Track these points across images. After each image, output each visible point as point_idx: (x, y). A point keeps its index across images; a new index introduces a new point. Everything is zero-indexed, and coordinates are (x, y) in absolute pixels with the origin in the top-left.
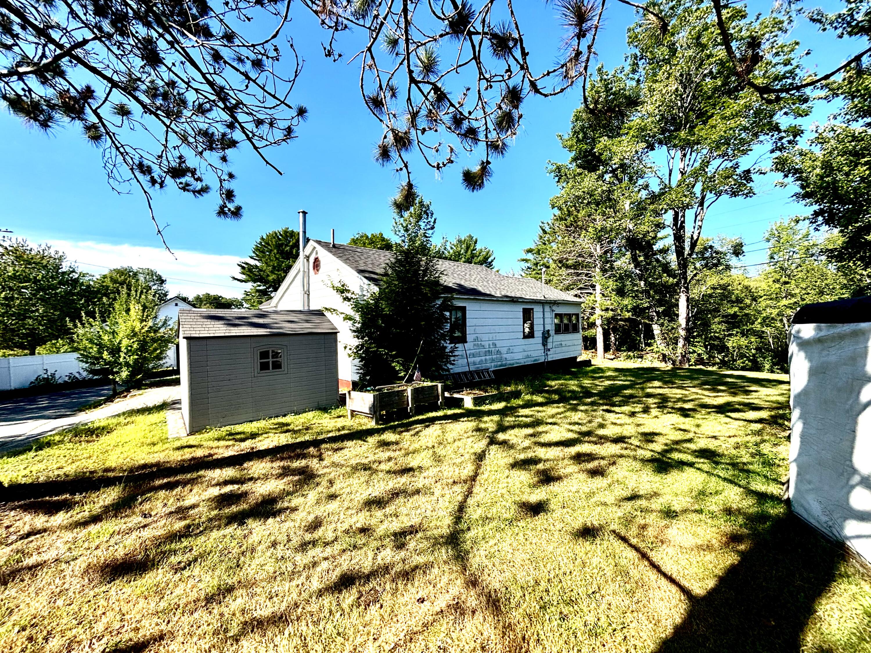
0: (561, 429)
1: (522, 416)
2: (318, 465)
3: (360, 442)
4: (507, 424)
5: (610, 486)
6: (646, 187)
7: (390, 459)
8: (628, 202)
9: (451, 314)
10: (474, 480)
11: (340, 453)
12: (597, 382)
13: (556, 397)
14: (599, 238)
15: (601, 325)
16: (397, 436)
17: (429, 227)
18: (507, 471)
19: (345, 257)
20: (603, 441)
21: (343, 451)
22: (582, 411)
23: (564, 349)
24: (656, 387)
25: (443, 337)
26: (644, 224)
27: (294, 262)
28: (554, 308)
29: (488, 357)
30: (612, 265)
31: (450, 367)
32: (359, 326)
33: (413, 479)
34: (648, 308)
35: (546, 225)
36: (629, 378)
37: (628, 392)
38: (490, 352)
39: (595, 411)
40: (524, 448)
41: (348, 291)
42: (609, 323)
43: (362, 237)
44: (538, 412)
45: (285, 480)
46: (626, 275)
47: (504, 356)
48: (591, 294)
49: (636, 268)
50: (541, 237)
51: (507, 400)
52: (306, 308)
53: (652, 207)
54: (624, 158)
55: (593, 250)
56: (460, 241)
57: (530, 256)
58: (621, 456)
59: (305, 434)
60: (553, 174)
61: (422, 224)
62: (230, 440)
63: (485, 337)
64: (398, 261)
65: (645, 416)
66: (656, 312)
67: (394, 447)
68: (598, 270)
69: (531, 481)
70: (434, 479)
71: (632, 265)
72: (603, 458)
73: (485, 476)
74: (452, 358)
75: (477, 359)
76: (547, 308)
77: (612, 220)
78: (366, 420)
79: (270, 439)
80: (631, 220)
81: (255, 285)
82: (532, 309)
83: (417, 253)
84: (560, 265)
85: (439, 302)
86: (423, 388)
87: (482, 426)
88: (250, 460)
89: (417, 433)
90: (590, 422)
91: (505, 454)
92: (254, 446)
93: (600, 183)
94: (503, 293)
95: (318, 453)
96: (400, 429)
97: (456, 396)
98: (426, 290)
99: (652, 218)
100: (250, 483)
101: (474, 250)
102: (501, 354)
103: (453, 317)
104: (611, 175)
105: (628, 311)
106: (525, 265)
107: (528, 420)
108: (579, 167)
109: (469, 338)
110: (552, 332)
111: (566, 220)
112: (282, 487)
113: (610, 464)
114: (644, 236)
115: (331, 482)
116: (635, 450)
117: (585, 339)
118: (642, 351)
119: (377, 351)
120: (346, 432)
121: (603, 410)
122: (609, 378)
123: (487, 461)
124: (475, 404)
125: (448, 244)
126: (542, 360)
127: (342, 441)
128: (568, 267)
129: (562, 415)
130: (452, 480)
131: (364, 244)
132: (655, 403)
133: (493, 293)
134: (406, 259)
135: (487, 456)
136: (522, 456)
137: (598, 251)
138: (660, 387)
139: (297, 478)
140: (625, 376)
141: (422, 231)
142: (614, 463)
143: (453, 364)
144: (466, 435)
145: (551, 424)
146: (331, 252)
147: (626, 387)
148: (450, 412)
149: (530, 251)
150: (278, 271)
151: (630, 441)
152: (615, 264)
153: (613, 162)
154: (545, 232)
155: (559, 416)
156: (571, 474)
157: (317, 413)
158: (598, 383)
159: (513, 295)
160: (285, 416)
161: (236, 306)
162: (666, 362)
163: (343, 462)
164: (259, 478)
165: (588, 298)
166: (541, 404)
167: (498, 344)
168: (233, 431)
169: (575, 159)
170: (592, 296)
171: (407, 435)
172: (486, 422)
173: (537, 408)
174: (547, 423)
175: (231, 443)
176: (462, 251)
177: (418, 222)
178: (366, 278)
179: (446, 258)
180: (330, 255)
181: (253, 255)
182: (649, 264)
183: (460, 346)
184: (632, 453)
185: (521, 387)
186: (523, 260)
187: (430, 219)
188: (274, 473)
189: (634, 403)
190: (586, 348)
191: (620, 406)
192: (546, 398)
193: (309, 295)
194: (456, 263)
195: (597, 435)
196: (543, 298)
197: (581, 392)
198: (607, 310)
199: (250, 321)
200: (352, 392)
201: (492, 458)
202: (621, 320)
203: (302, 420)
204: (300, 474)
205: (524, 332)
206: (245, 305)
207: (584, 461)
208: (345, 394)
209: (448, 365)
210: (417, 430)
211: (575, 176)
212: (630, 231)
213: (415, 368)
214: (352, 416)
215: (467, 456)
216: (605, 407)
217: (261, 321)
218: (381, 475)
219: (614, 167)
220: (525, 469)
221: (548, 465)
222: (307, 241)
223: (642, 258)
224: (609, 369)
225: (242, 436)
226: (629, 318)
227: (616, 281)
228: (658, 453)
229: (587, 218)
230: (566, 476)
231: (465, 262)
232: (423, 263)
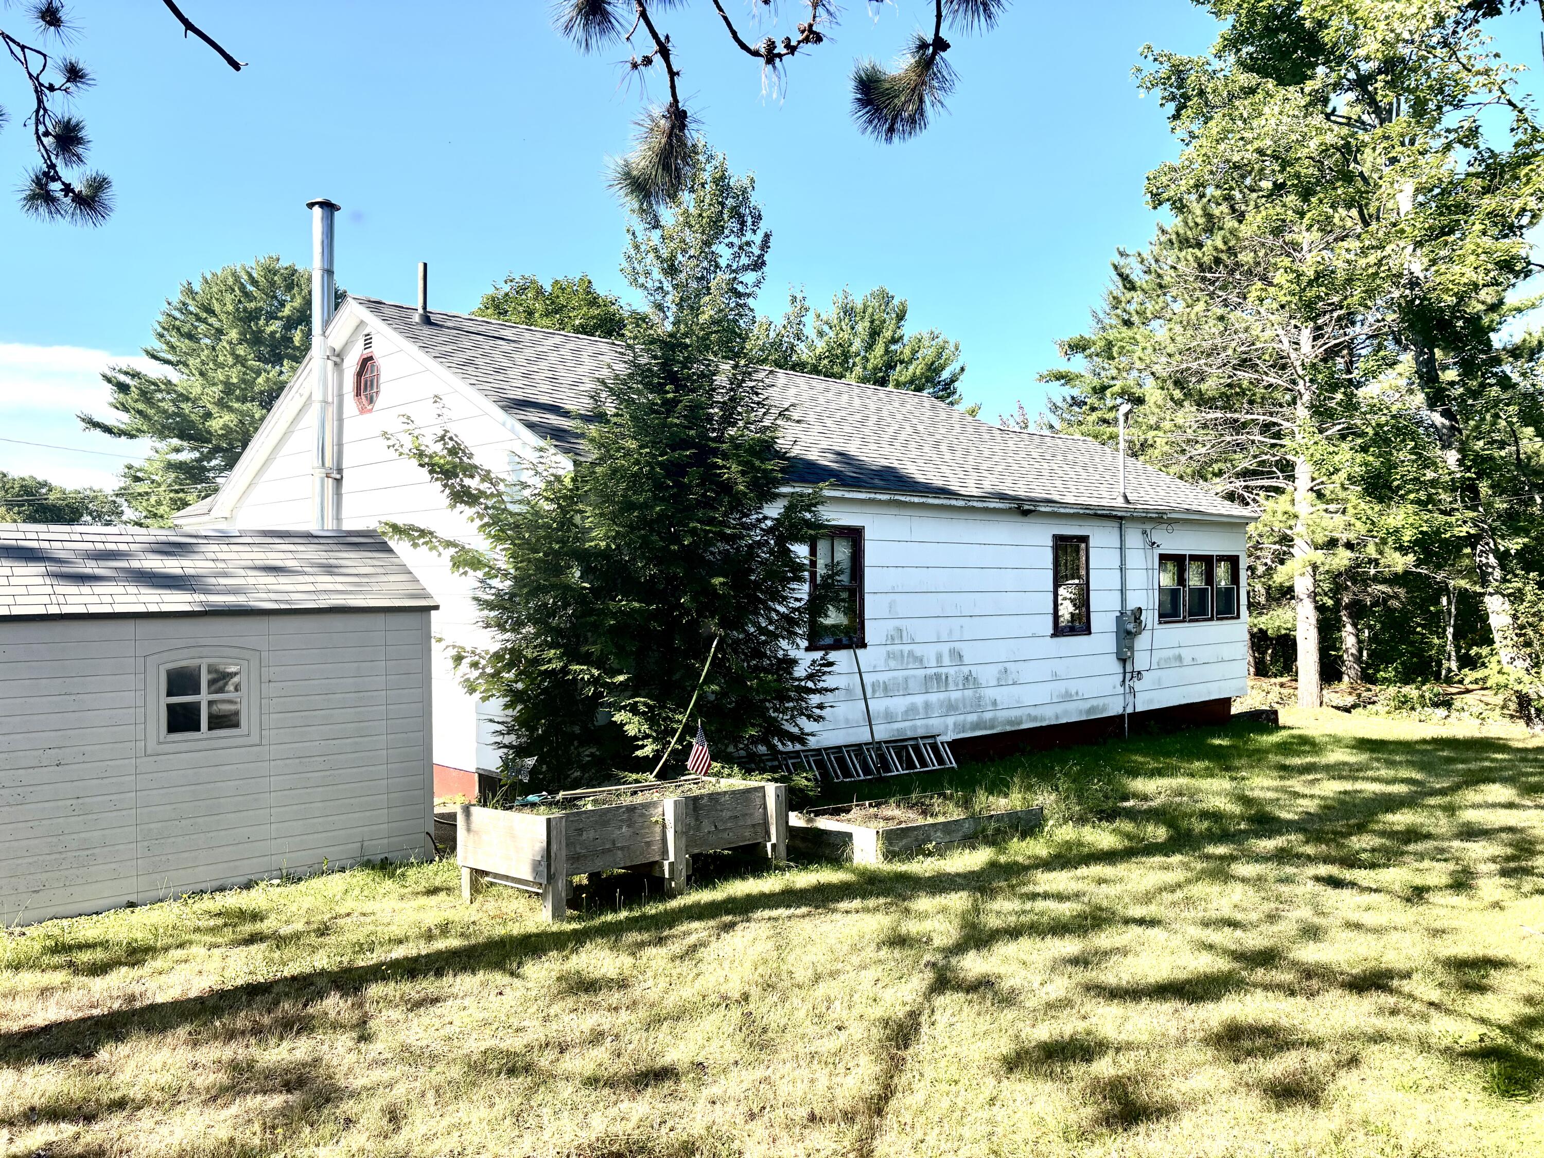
0: (1176, 941)
1: (1046, 896)
2: (352, 1057)
3: (499, 978)
4: (993, 922)
5: (1338, 1139)
6: (1470, 136)
7: (596, 1038)
8: (1408, 186)
9: (813, 552)
10: (879, 1112)
11: (428, 1017)
12: (1296, 784)
13: (1160, 833)
14: (1309, 305)
15: (1314, 595)
16: (626, 960)
17: (744, 260)
18: (991, 1081)
19: (460, 357)
20: (1315, 983)
21: (437, 1009)
22: (1244, 880)
23: (1190, 673)
24: (1494, 806)
25: (788, 624)
26: (1462, 259)
27: (293, 370)
28: (1158, 536)
29: (933, 698)
30: (1350, 396)
31: (808, 726)
32: (506, 585)
33: (674, 1107)
34: (1472, 540)
35: (1133, 262)
36: (1405, 773)
37: (1401, 819)
38: (941, 681)
39: (1287, 880)
40: (1050, 1006)
41: (471, 470)
42: (1337, 590)
43: (522, 290)
44: (1101, 881)
45: (234, 1109)
46: (1398, 431)
47: (990, 693)
48: (1279, 491)
49: (1431, 406)
50: (1116, 302)
51: (996, 839)
52: (330, 525)
53: (1489, 203)
54: (1398, 38)
55: (1286, 346)
56: (848, 312)
57: (1079, 364)
58: (1379, 1038)
59: (314, 949)
60: (1158, 92)
61: (723, 252)
62: (55, 968)
63: (923, 630)
64: (641, 372)
65: (1461, 900)
66: (1496, 552)
67: (615, 997)
68: (1302, 412)
69: (1073, 1118)
70: (743, 1108)
71: (1419, 398)
72: (1315, 1044)
73: (916, 1099)
74: (815, 699)
75: (898, 704)
76: (1134, 538)
77: (1354, 244)
78: (520, 904)
79: (193, 967)
80: (1419, 244)
81: (162, 445)
82: (1085, 539)
83: (704, 345)
84: (1177, 394)
85: (773, 510)
86: (714, 797)
87: (912, 927)
88: (119, 1038)
89: (694, 948)
90: (1272, 918)
91: (983, 1024)
92: (137, 989)
93: (1318, 120)
94: (987, 486)
95: (357, 1014)
96: (634, 937)
97: (825, 823)
98: (732, 471)
99: (1487, 242)
100: (117, 1119)
101: (894, 341)
102: (977, 685)
103: (821, 563)
104: (1351, 96)
105: (1402, 549)
106: (1060, 392)
107: (1066, 909)
108: (1248, 66)
109: (871, 632)
110: (1150, 617)
111: (1200, 245)
112: (223, 1133)
113: (1339, 1065)
114: (1461, 298)
115: (394, 1117)
116: (1425, 1018)
117: (1259, 640)
118: (1449, 681)
119: (564, 670)
120: (454, 943)
121: (1318, 879)
122: (1336, 771)
123: (922, 1048)
124: (890, 855)
125: (809, 320)
126: (1114, 708)
127: (439, 973)
128: (1203, 402)
129: (1179, 894)
130: (804, 1112)
131: (530, 313)
132: (1494, 860)
133: (954, 486)
134: (666, 365)
135: (925, 1029)
136: (1044, 1032)
137: (1308, 349)
138: (1510, 806)
139: (277, 1100)
140: (1390, 764)
141: (722, 277)
142: (1354, 1061)
143: (819, 719)
144: (855, 960)
145: (1141, 922)
146: (415, 338)
147: (1391, 804)
148: (803, 879)
149: (1078, 347)
150: (244, 400)
151: (1406, 986)
152: (1361, 393)
153: (1362, 52)
154: (1130, 285)
155: (1167, 897)
156: (1206, 1097)
157: (360, 878)
158: (1299, 788)
159: (1021, 492)
160: (248, 886)
161: (97, 516)
162: (1529, 721)
163: (438, 1047)
164: (147, 1101)
165: (1270, 505)
166: (1109, 857)
167: (970, 653)
168: (68, 939)
169: (1234, 42)
170: (1283, 499)
171: (656, 957)
172: (922, 916)
173: (1097, 870)
174: (1127, 921)
175: (58, 978)
176: (857, 345)
177: (708, 244)
178: (531, 426)
179: (799, 367)
180: (411, 348)
181: (158, 346)
182: (1475, 394)
183: (841, 657)
184: (1414, 1029)
185: (1045, 799)
186: (1059, 377)
187: (749, 236)
188: (200, 1082)
189: (1420, 856)
190: (1261, 670)
191: (1373, 866)
192: (1129, 836)
193: (339, 481)
194: (834, 385)
195: (1294, 964)
196: (1120, 502)
197: (1242, 818)
198: (1332, 543)
199: (135, 564)
200: (476, 811)
201: (943, 1040)
202: (1378, 579)
203: (307, 902)
204: (288, 1087)
205: (1056, 616)
206: (129, 514)
207: (1249, 1053)
208: (453, 816)
209: (803, 721)
210: (692, 939)
211: (1232, 97)
212: (1414, 283)
213: (690, 730)
214: (476, 889)
215: (856, 1031)
216: (1324, 870)
217: (172, 566)
218: (566, 1091)
219: (1364, 67)
220: (1051, 1075)
221: (1126, 1065)
222: (338, 299)
223: (1451, 375)
224: (1337, 741)
225: (99, 955)
226: (1407, 573)
227: (1364, 449)
228: (1502, 1028)
229: (1270, 240)
230: (1191, 1104)
231: (863, 380)
232: (721, 380)
